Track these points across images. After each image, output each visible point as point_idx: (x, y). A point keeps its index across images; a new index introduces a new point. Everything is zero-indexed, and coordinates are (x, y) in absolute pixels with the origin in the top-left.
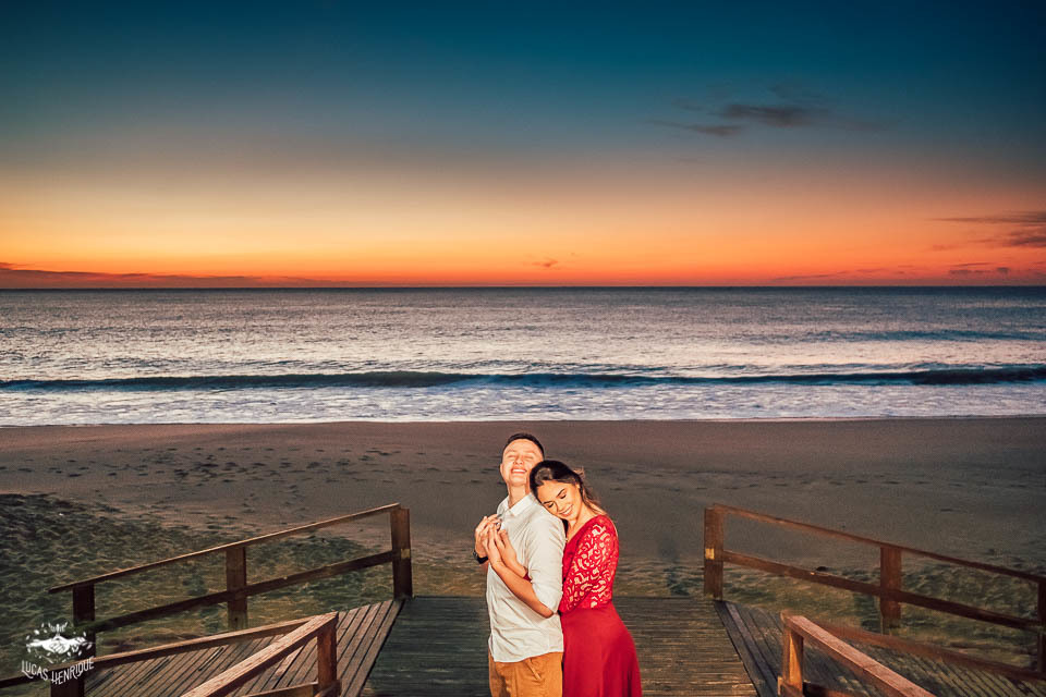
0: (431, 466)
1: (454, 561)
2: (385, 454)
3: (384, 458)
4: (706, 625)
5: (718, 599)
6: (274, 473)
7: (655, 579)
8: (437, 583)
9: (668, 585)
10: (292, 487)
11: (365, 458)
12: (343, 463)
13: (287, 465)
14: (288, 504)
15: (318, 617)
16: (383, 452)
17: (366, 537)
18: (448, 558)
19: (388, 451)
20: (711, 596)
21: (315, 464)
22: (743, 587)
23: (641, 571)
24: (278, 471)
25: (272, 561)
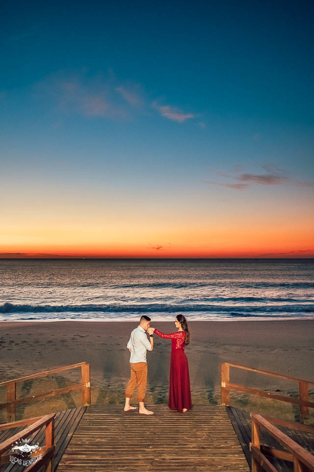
0: (102, 343)
1: (112, 387)
2: (82, 337)
3: (82, 339)
4: (221, 418)
5: (228, 405)
6: (31, 346)
7: (203, 396)
8: (104, 398)
9: (209, 398)
10: (39, 352)
11: (74, 339)
12: (63, 341)
13: (37, 342)
14: (37, 360)
15: (47, 416)
16: (82, 336)
17: (72, 376)
18: (109, 386)
19: (84, 335)
20: (225, 404)
21: (51, 341)
22: (242, 399)
23: (196, 392)
24: (34, 344)
25: (29, 388)
